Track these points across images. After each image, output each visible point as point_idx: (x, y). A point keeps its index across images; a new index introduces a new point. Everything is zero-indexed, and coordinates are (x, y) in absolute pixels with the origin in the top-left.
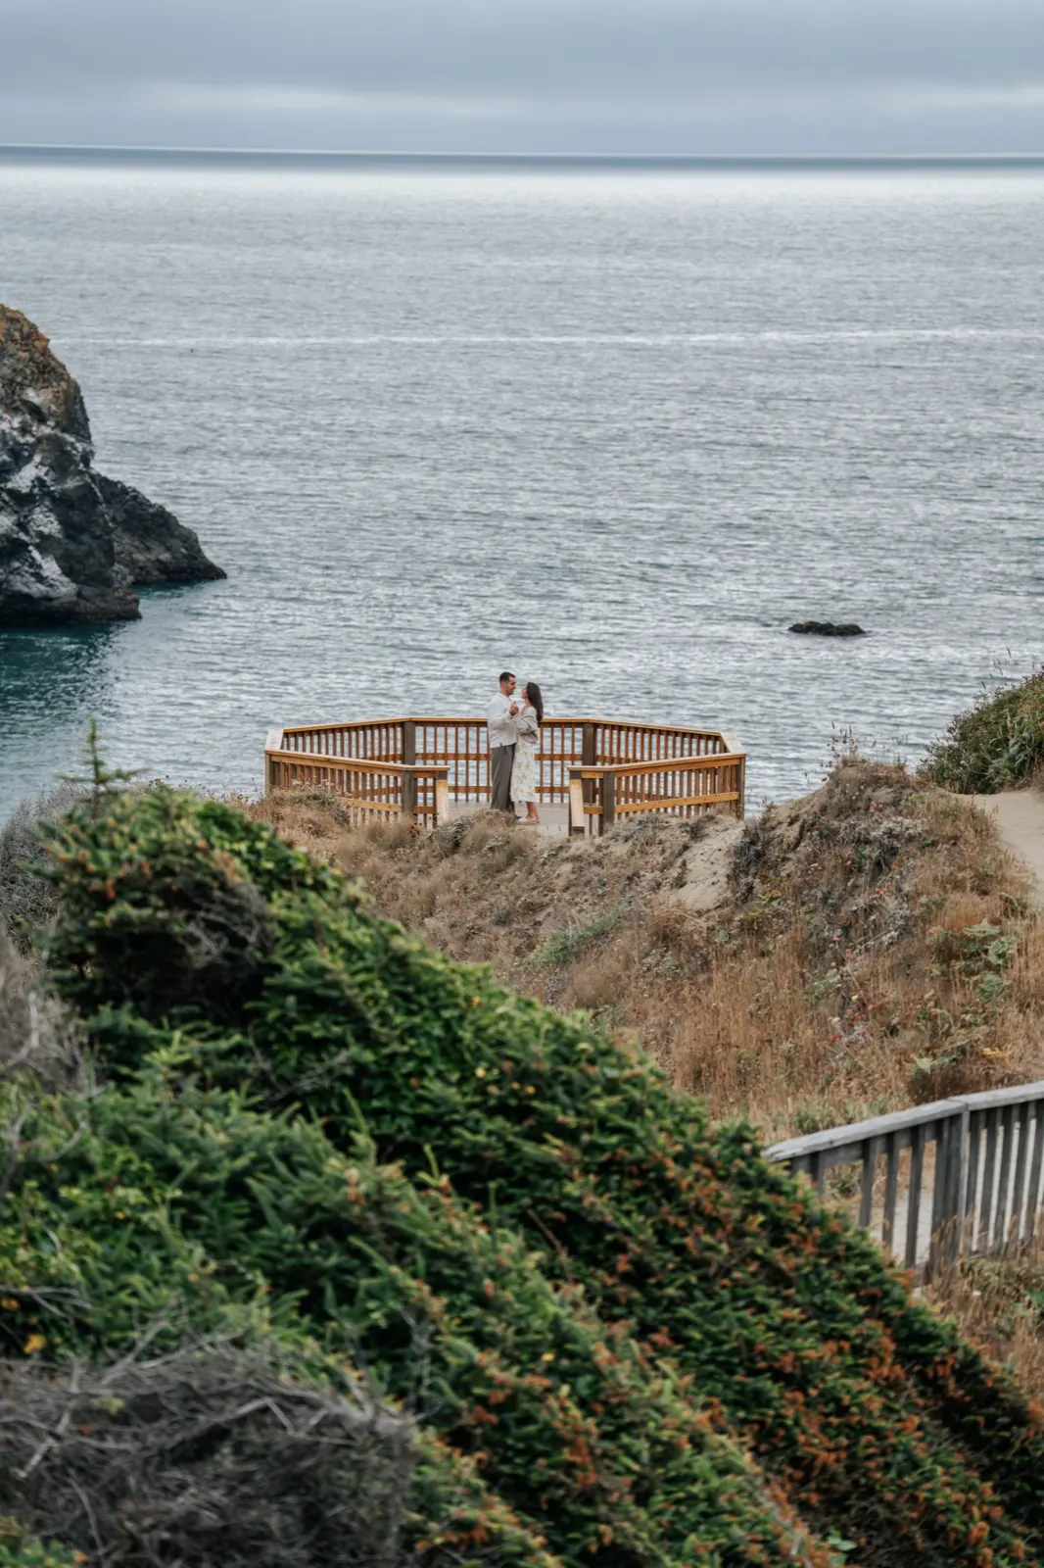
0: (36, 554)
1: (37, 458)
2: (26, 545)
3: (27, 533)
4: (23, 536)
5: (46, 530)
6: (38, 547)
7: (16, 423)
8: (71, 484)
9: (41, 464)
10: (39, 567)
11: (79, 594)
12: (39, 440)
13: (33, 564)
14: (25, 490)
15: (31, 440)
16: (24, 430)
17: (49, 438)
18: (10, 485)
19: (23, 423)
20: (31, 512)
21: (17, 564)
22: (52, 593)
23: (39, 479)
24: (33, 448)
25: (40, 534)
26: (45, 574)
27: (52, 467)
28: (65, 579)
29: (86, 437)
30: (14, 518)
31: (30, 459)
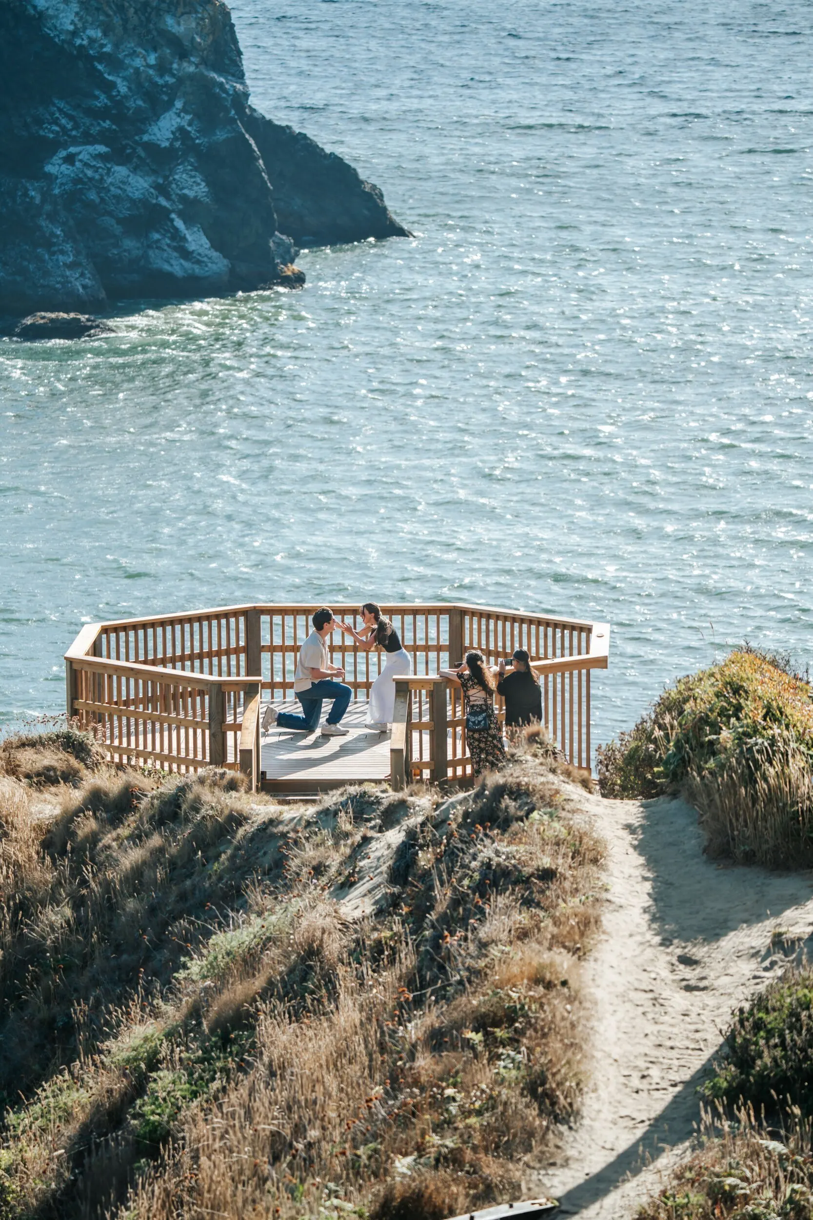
0: (179, 223)
1: (179, 104)
2: (166, 212)
3: (168, 197)
4: (163, 202)
5: (191, 194)
6: (181, 214)
7: (152, 59)
8: (221, 135)
9: (184, 110)
10: (184, 239)
11: (232, 271)
12: (180, 81)
13: (176, 236)
14: (165, 144)
15: (171, 80)
16: (162, 68)
17: (191, 77)
18: (146, 138)
19: (160, 59)
20: (172, 171)
21: (156, 236)
22: (197, 270)
23: (181, 129)
24: (173, 92)
25: (184, 199)
26: (192, 247)
27: (197, 116)
28: (215, 254)
29: (240, 76)
30: (151, 179)
31: (170, 105)
